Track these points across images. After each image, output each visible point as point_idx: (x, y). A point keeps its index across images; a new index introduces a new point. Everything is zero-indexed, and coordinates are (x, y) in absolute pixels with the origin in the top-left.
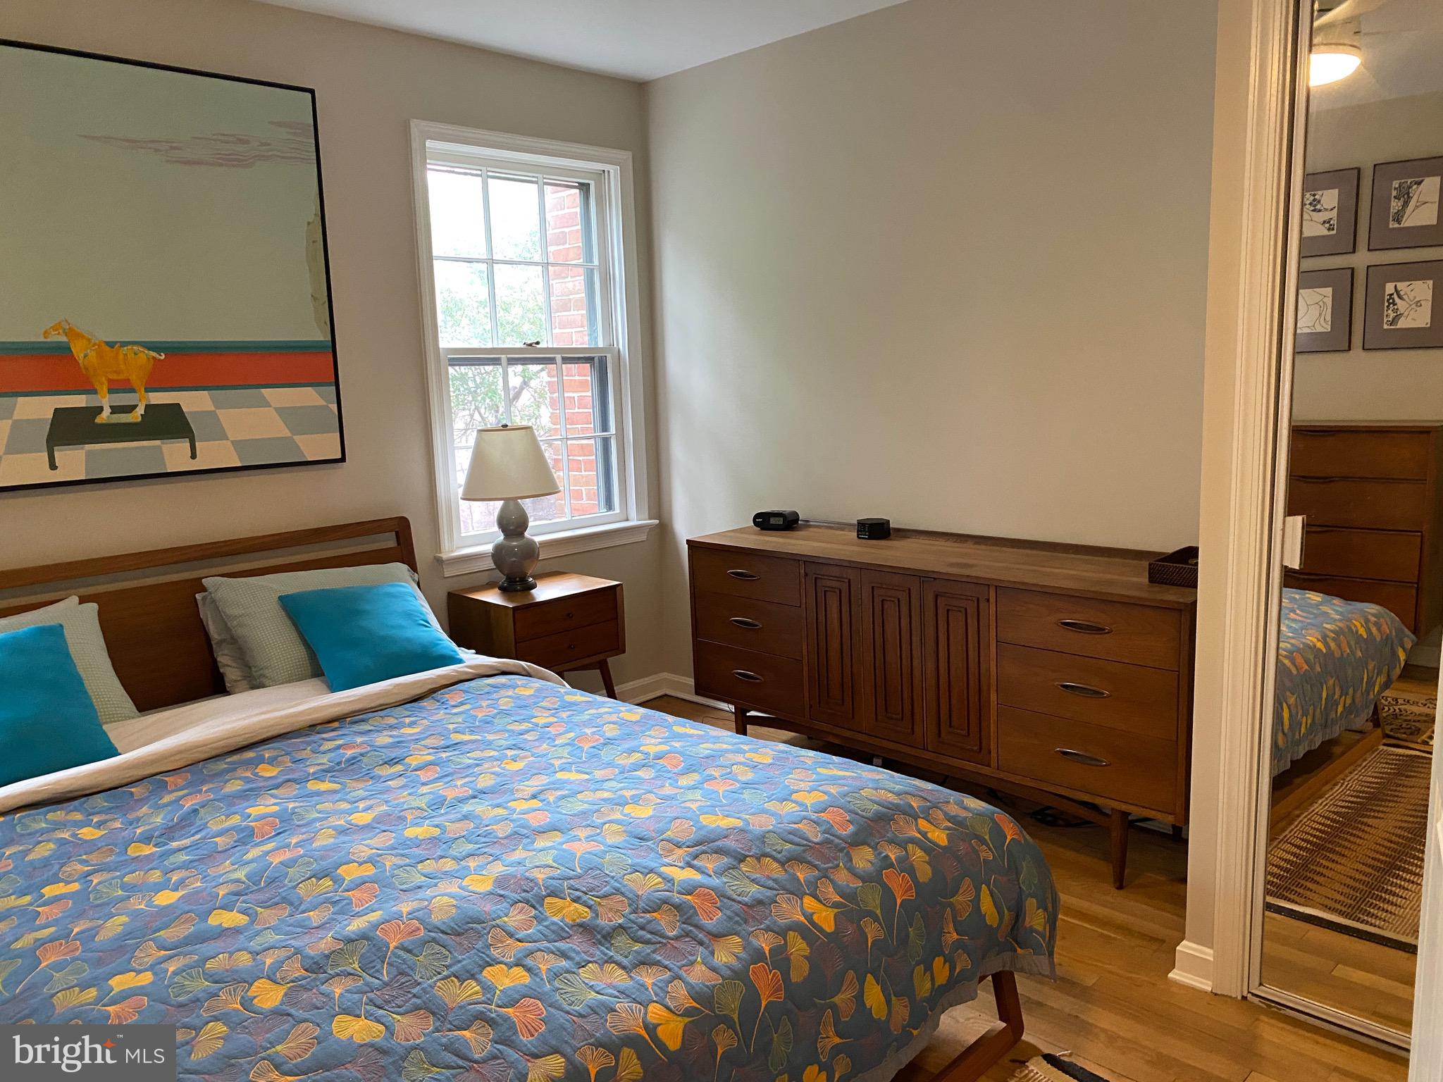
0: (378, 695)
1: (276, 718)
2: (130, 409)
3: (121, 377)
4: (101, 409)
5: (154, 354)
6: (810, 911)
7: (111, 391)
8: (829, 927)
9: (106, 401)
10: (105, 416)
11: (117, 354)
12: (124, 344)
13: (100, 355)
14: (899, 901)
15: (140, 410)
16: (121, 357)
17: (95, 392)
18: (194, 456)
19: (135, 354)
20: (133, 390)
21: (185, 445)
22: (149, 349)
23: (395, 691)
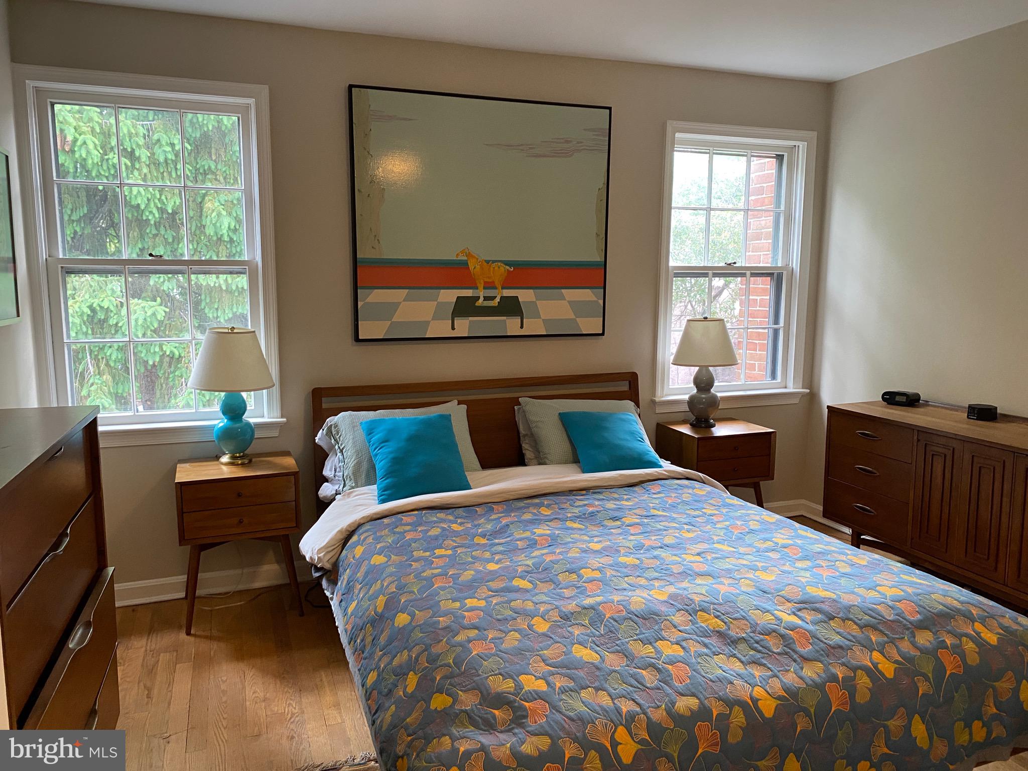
0: (609, 479)
1: (551, 483)
2: (493, 298)
3: (490, 281)
4: (479, 297)
5: (508, 267)
6: (877, 661)
7: (484, 288)
8: (890, 674)
9: (481, 293)
10: (480, 302)
11: (490, 266)
12: (494, 262)
13: (482, 268)
14: (948, 673)
15: (498, 300)
16: (492, 269)
17: (477, 288)
18: (522, 327)
19: (499, 268)
20: (495, 288)
21: (518, 320)
22: (506, 264)
23: (619, 478)
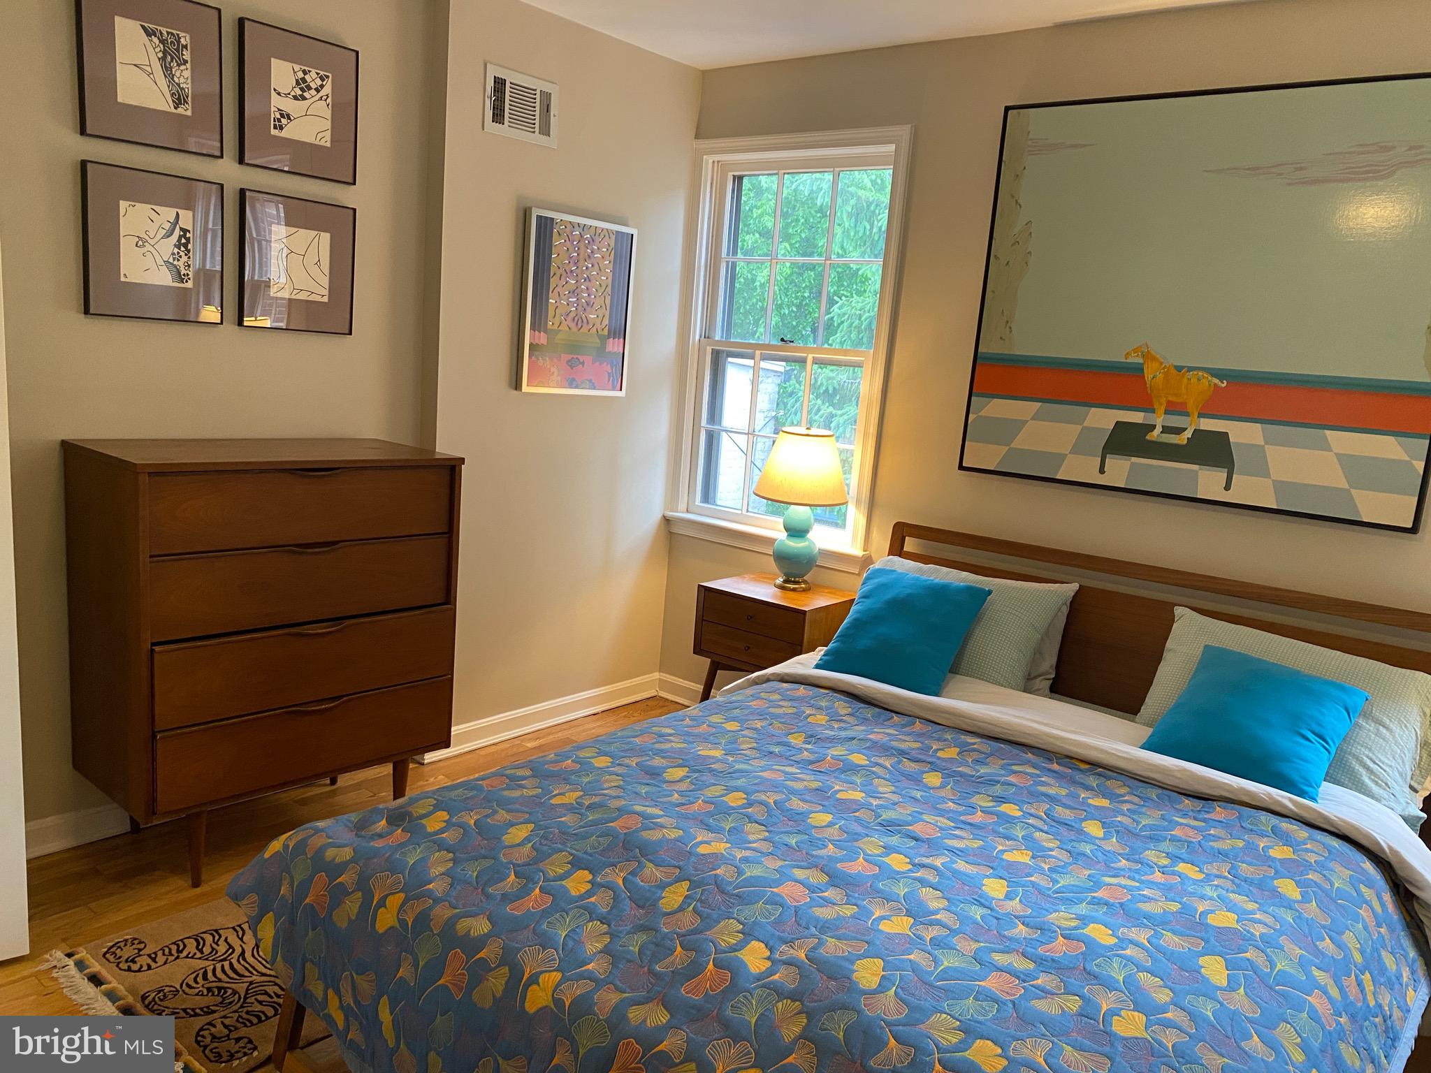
2: (1178, 431)
3: (1179, 400)
4: (1154, 427)
5: (1216, 381)
7: (1167, 412)
9: (1159, 420)
10: (1155, 435)
11: (1183, 375)
12: (1190, 369)
15: (1188, 434)
16: (1185, 380)
17: (1153, 411)
18: (1227, 488)
19: (1199, 380)
20: (1187, 414)
21: (1222, 475)
22: (1213, 375)
